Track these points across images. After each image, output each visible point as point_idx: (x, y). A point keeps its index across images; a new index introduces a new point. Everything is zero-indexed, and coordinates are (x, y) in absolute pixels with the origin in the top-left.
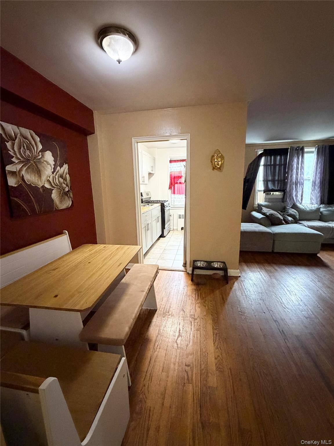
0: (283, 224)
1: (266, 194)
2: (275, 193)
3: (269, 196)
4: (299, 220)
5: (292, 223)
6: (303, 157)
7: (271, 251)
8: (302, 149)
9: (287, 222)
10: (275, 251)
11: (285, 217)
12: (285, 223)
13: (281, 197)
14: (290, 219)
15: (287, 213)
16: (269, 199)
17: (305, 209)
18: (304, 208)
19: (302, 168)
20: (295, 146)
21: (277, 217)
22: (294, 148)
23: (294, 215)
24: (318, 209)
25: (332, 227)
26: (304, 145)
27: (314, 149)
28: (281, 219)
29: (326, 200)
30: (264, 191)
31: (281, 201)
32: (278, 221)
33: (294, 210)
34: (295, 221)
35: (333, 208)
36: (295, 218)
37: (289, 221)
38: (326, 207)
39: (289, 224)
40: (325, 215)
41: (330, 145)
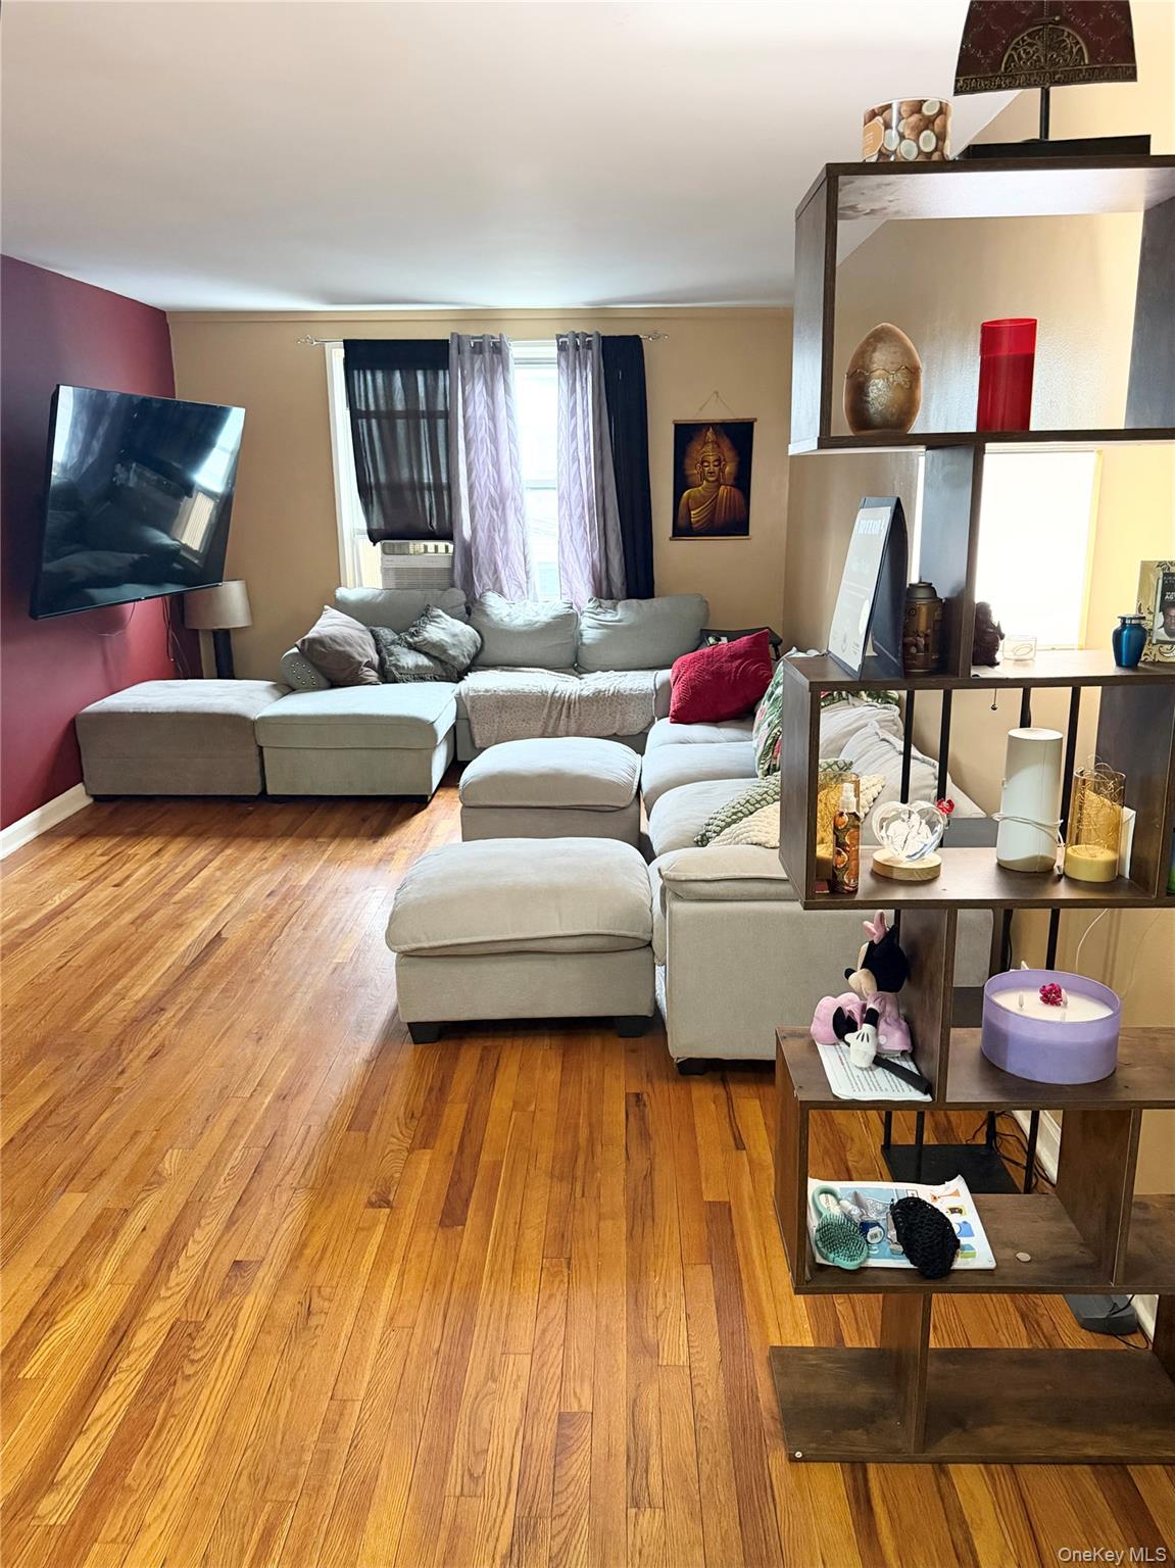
0: (361, 682)
1: (384, 551)
3: (398, 561)
4: (468, 666)
5: (419, 676)
6: (507, 385)
7: (254, 791)
8: (498, 349)
9: (388, 675)
10: (271, 790)
11: (391, 654)
12: (374, 678)
14: (410, 660)
15: (413, 635)
16: (399, 572)
17: (507, 619)
19: (511, 437)
20: (472, 331)
21: (337, 651)
22: (465, 340)
23: (443, 645)
24: (567, 622)
25: (550, 692)
26: (506, 331)
27: (553, 351)
28: (360, 663)
29: (615, 579)
30: (374, 536)
31: (445, 581)
32: (344, 670)
33: (453, 624)
34: (445, 670)
35: (622, 613)
36: (443, 657)
37: (397, 670)
38: (599, 610)
39: (395, 681)
40: (589, 646)
41: (603, 337)
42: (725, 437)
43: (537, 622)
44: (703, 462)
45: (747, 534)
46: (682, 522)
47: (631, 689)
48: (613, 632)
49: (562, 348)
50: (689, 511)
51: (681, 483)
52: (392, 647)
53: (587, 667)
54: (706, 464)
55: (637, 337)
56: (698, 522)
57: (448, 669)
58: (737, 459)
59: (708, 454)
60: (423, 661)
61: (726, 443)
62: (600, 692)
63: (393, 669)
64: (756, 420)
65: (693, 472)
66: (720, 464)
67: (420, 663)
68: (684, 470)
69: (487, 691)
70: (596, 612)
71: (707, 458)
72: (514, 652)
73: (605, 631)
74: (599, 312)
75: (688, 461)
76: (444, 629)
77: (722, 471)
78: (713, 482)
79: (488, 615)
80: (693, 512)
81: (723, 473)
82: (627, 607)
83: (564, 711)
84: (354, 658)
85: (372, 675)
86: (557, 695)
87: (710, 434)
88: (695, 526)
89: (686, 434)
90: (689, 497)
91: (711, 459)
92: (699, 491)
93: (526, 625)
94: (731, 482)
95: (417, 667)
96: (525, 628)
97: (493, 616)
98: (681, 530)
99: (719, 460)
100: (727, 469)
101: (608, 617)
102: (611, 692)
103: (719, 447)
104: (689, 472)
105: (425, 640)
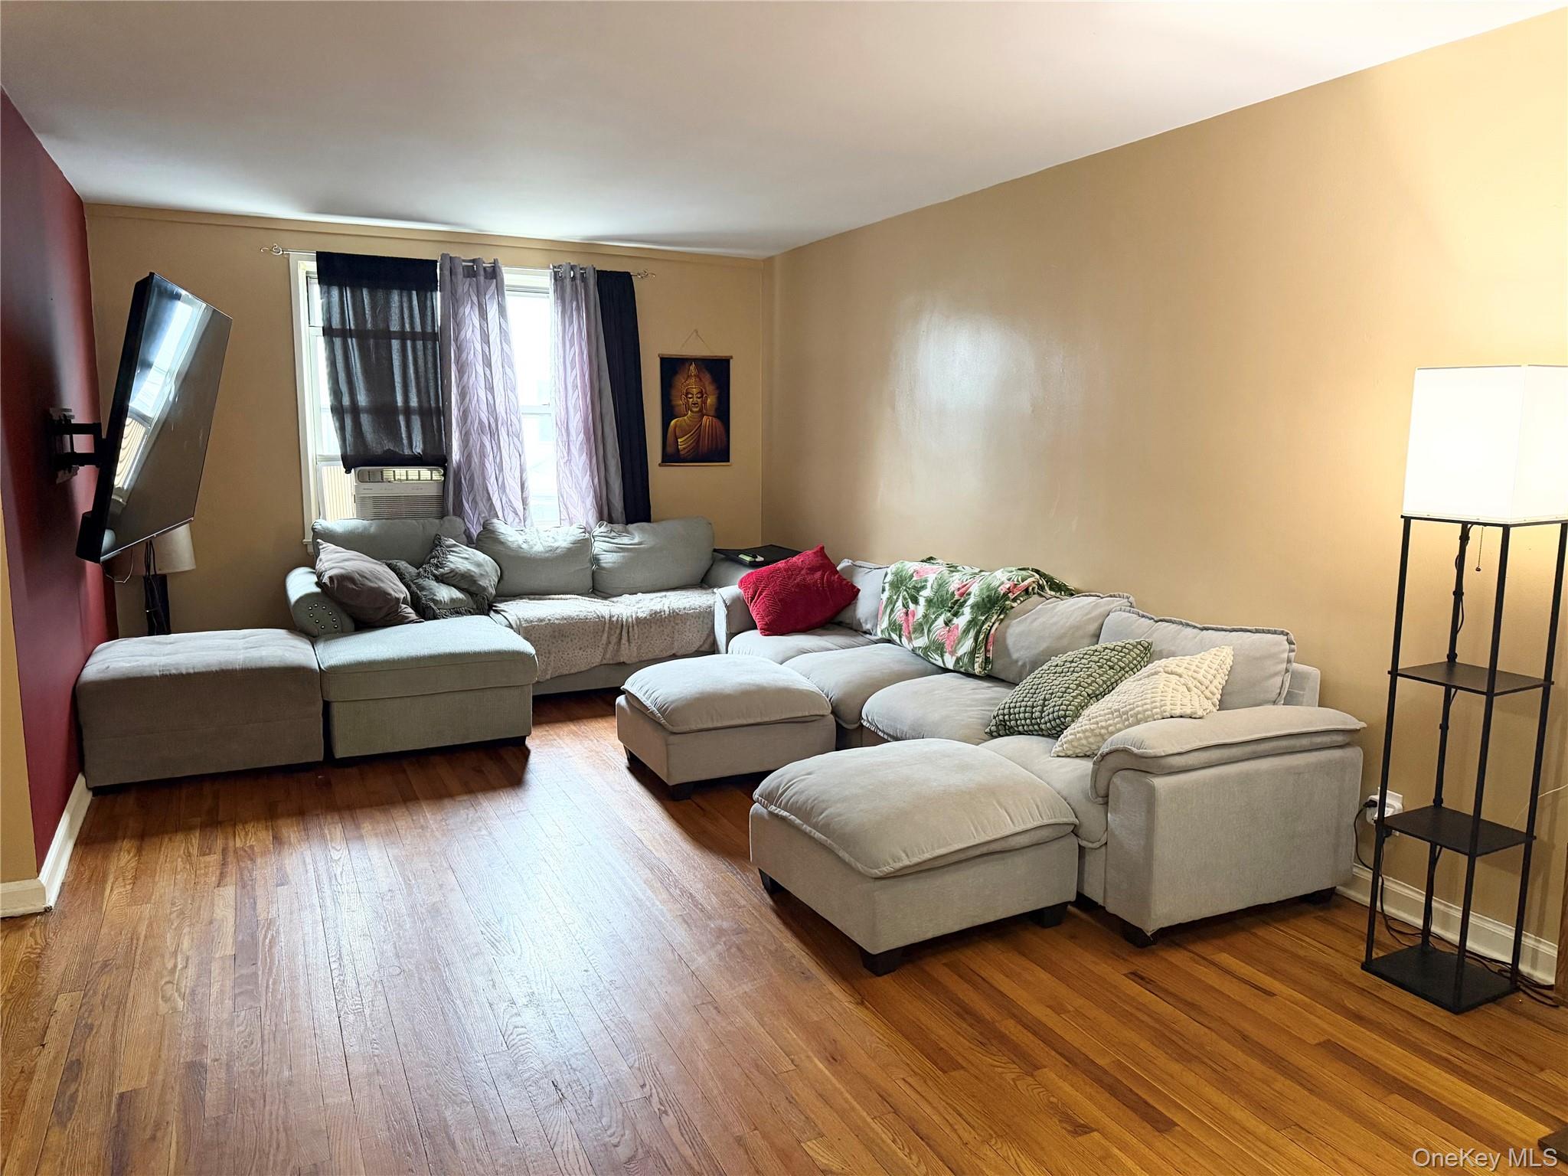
0: (402, 620)
1: (360, 478)
2: (400, 472)
3: (375, 489)
4: (496, 596)
5: (455, 610)
6: (502, 310)
7: (318, 756)
8: (493, 273)
9: (426, 612)
10: (340, 752)
11: (422, 588)
12: (413, 616)
13: (433, 491)
14: (445, 593)
15: (437, 567)
16: (377, 501)
17: (524, 546)
18: (521, 542)
19: (507, 361)
20: (464, 254)
21: (371, 587)
22: (457, 261)
23: (472, 576)
24: (582, 546)
25: (607, 617)
26: (501, 256)
27: (545, 280)
28: (398, 599)
29: (616, 505)
30: (349, 463)
31: (434, 509)
32: (380, 608)
33: (474, 554)
34: (476, 602)
35: (636, 536)
36: (473, 589)
37: (435, 605)
38: (613, 534)
39: (435, 617)
40: (609, 570)
41: (598, 271)
42: (707, 373)
43: (557, 548)
44: (687, 394)
45: (728, 461)
46: (670, 450)
47: (685, 609)
48: (635, 555)
49: (558, 278)
50: (677, 439)
51: (668, 412)
52: (420, 581)
53: (609, 592)
54: (690, 396)
55: (629, 273)
56: (684, 449)
57: (480, 602)
58: (717, 392)
59: (692, 387)
60: (457, 594)
61: (707, 378)
62: (656, 613)
63: (432, 605)
64: (732, 357)
65: (679, 402)
66: (702, 397)
67: (454, 597)
68: (670, 401)
69: (540, 620)
70: (610, 535)
71: (690, 391)
72: (540, 581)
73: (626, 554)
74: (588, 247)
75: (674, 392)
76: (467, 559)
77: (704, 402)
78: (696, 412)
79: (502, 543)
80: (679, 440)
81: (705, 403)
82: (642, 530)
83: (624, 633)
84: (390, 595)
85: (409, 611)
86: (615, 619)
87: (692, 367)
88: (682, 453)
89: (671, 366)
90: (676, 426)
91: (695, 391)
92: (685, 420)
93: (547, 552)
94: (712, 413)
95: (452, 600)
96: (547, 555)
97: (509, 544)
98: (671, 457)
99: (701, 392)
100: (709, 400)
101: (625, 540)
102: (667, 613)
103: (700, 379)
104: (674, 403)
105: (452, 571)
